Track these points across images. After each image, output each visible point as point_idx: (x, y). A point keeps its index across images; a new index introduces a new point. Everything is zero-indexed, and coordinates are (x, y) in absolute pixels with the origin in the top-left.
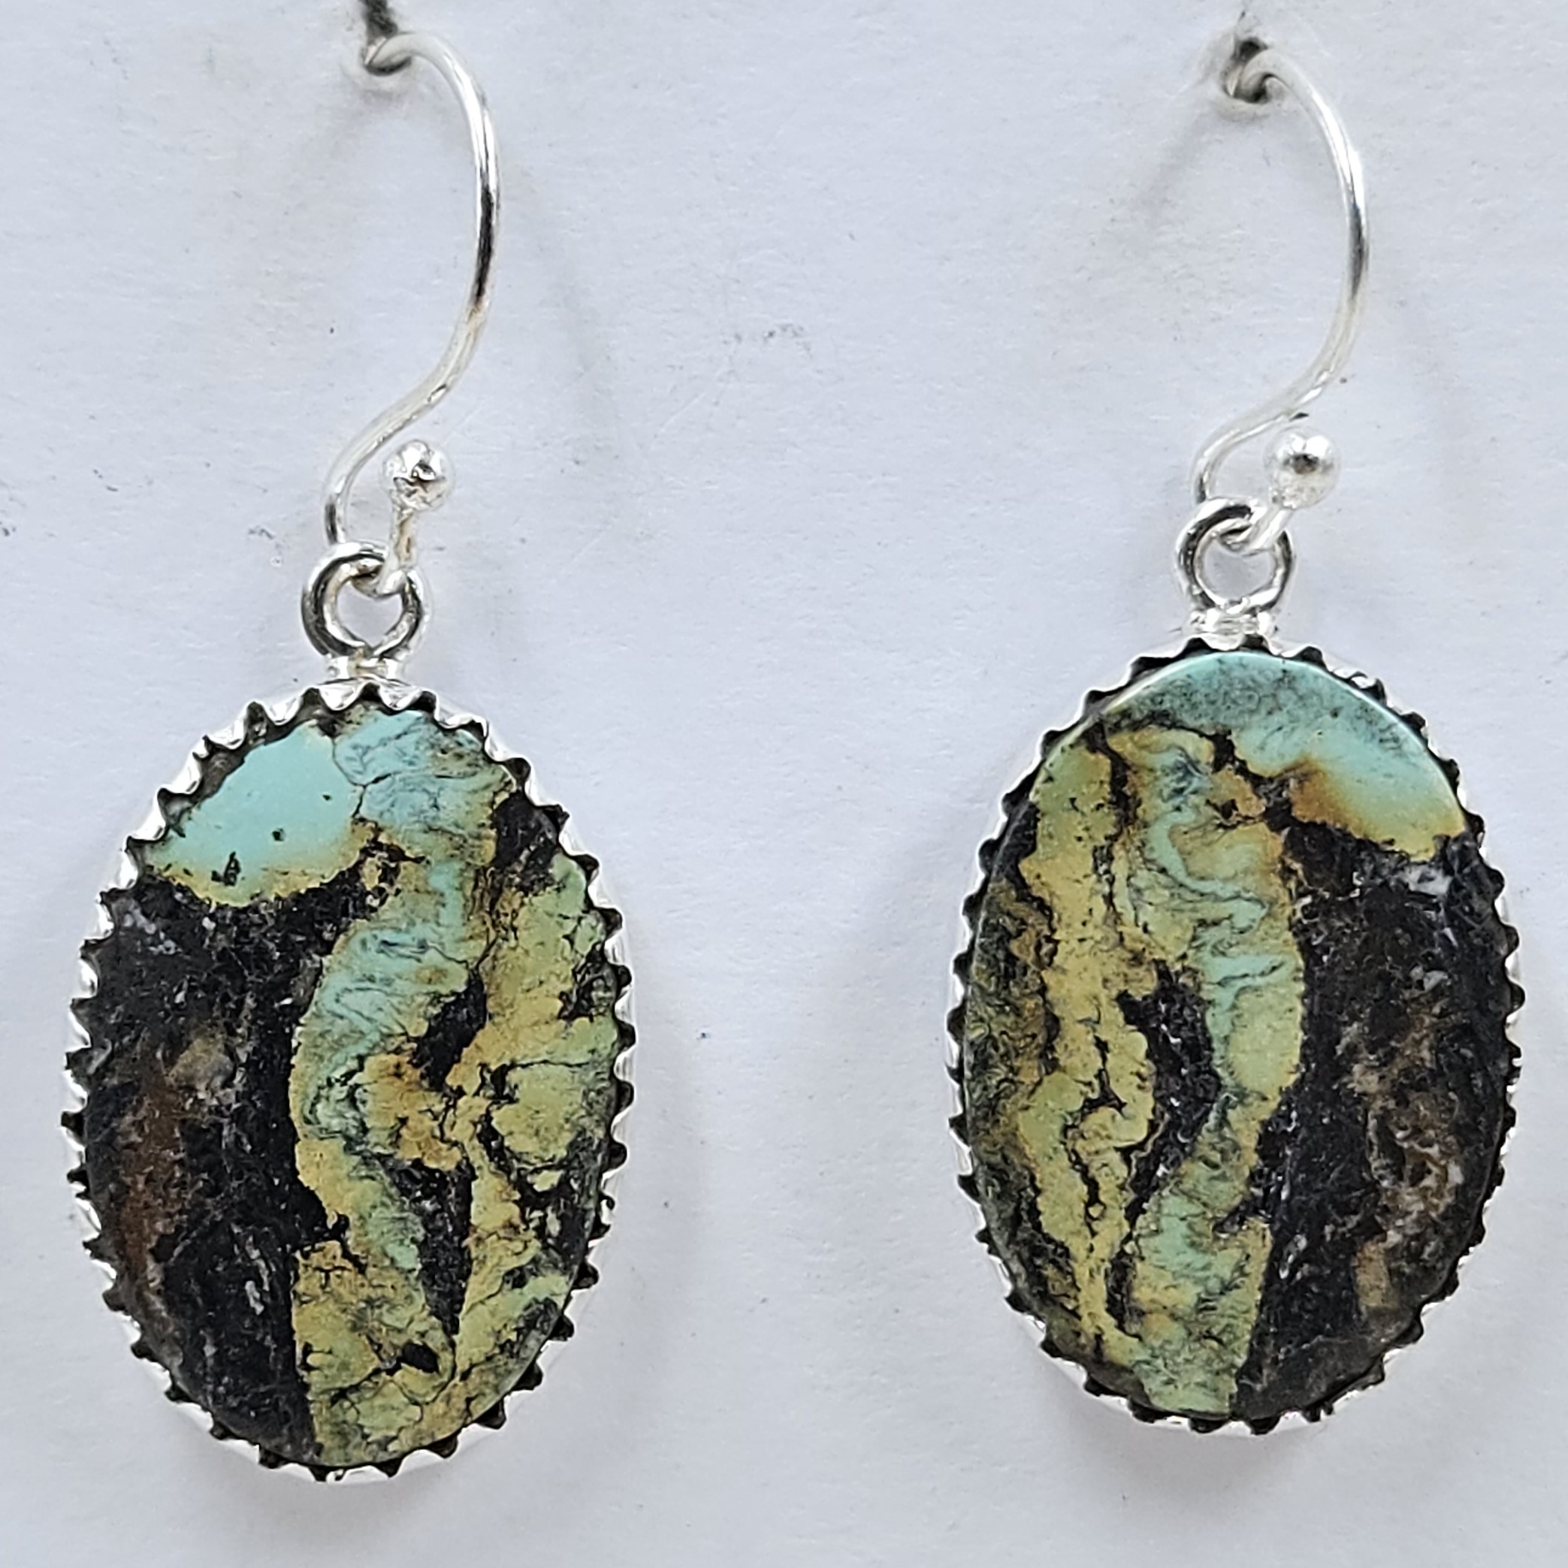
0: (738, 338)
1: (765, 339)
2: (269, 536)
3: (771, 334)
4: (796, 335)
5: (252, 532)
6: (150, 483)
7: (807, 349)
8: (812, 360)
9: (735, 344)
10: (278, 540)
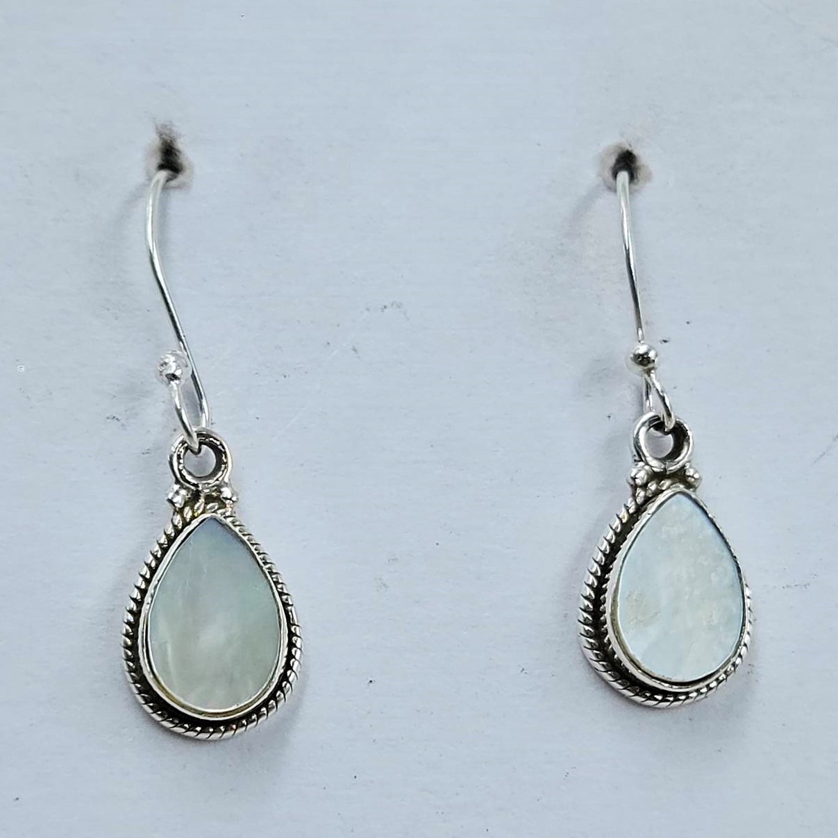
0: (368, 309)
1: (383, 311)
2: (117, 419)
3: (385, 307)
4: (399, 307)
5: (108, 418)
6: (51, 394)
7: (405, 314)
8: (408, 319)
9: (366, 312)
10: (123, 421)
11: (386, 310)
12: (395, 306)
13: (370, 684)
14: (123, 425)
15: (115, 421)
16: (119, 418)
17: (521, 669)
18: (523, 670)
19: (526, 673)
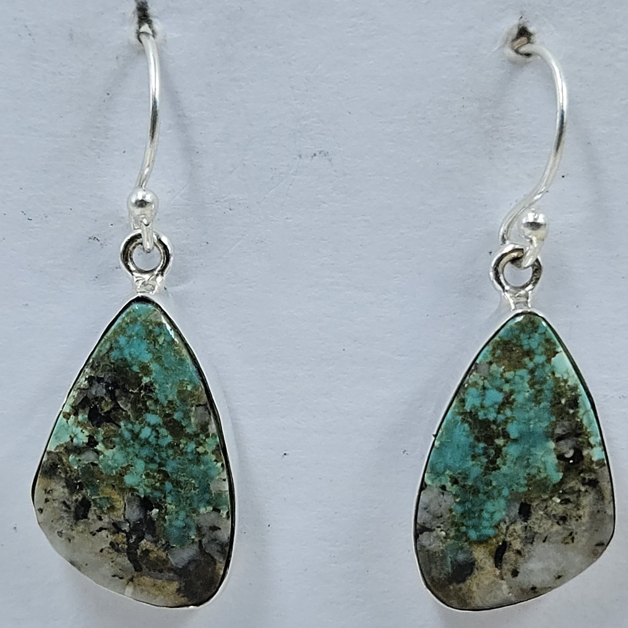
0: (300, 156)
1: (312, 157)
3: (315, 155)
4: (325, 155)
5: (90, 238)
6: (46, 217)
7: (330, 160)
8: (332, 164)
9: (298, 158)
10: (102, 242)
11: (314, 157)
12: (322, 154)
13: (285, 456)
14: (101, 244)
15: (97, 241)
16: (99, 239)
17: (403, 451)
18: (405, 451)
19: (407, 454)
